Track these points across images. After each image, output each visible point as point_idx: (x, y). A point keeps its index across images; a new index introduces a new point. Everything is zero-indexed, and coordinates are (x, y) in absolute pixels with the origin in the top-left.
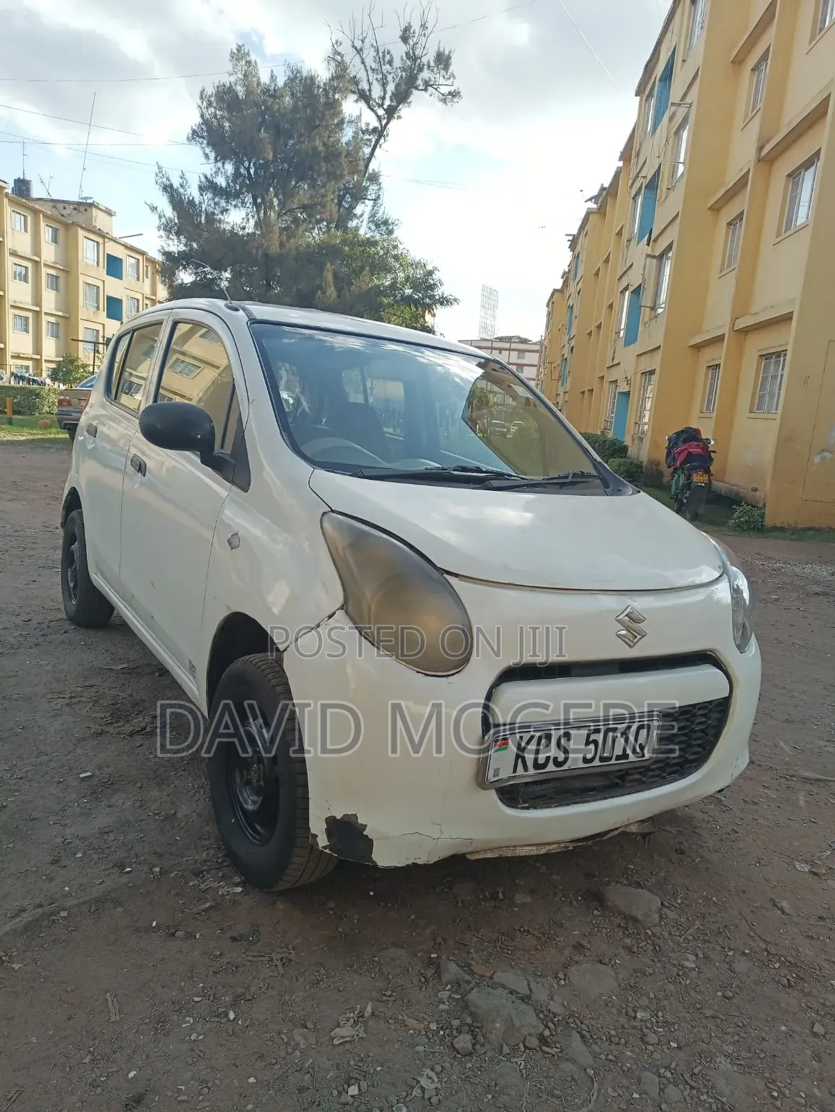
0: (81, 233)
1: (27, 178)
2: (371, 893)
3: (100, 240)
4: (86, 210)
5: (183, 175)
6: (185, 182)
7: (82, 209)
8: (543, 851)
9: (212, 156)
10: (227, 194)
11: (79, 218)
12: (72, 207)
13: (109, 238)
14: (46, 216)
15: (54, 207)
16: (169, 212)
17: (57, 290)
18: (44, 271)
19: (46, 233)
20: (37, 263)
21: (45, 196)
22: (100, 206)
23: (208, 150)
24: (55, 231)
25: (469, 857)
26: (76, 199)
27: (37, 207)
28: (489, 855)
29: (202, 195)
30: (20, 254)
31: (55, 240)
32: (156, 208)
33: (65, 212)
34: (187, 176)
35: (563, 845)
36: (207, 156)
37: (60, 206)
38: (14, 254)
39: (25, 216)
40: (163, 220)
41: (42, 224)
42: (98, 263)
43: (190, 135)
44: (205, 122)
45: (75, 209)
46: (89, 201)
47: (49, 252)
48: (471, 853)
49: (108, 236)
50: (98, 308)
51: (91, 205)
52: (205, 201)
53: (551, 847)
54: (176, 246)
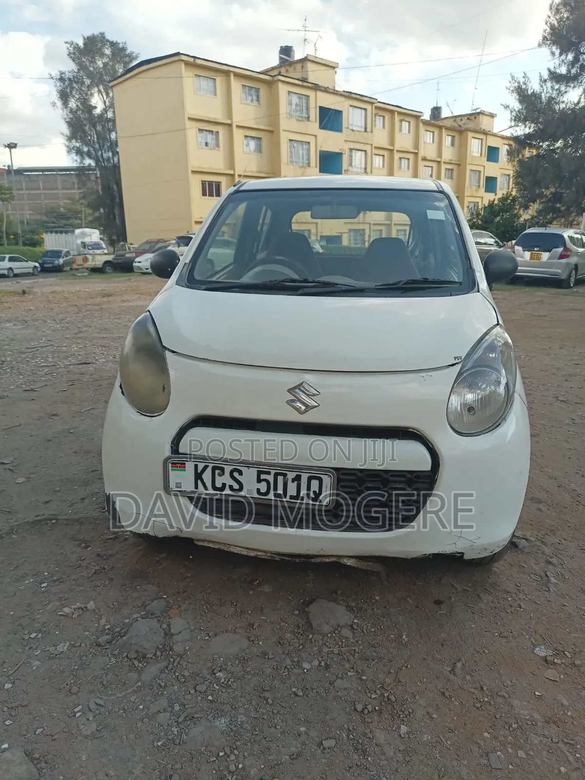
0: (470, 135)
1: (439, 106)
2: (191, 557)
3: (483, 137)
4: (475, 118)
5: (525, 74)
6: (527, 79)
7: (473, 118)
8: (252, 554)
9: (557, 52)
10: (567, 79)
11: (471, 125)
12: (466, 118)
14: (447, 129)
15: (455, 121)
16: (517, 106)
17: (452, 178)
18: (444, 167)
19: (447, 140)
20: (439, 162)
21: (451, 115)
22: (485, 113)
23: (554, 49)
24: (453, 137)
25: (196, 542)
26: (469, 112)
27: (441, 124)
28: (211, 545)
29: (542, 87)
30: (429, 159)
31: (453, 144)
32: (508, 106)
33: (461, 123)
34: (528, 75)
35: (269, 555)
36: (553, 54)
37: (458, 119)
38: (424, 159)
39: (433, 132)
40: (514, 113)
41: (444, 135)
42: (481, 154)
43: (541, 41)
44: (552, 27)
45: (468, 119)
46: (478, 111)
47: (448, 154)
48: (198, 540)
49: (490, 133)
50: (479, 186)
51: (479, 113)
52: (547, 91)
53: (259, 553)
54: (521, 130)
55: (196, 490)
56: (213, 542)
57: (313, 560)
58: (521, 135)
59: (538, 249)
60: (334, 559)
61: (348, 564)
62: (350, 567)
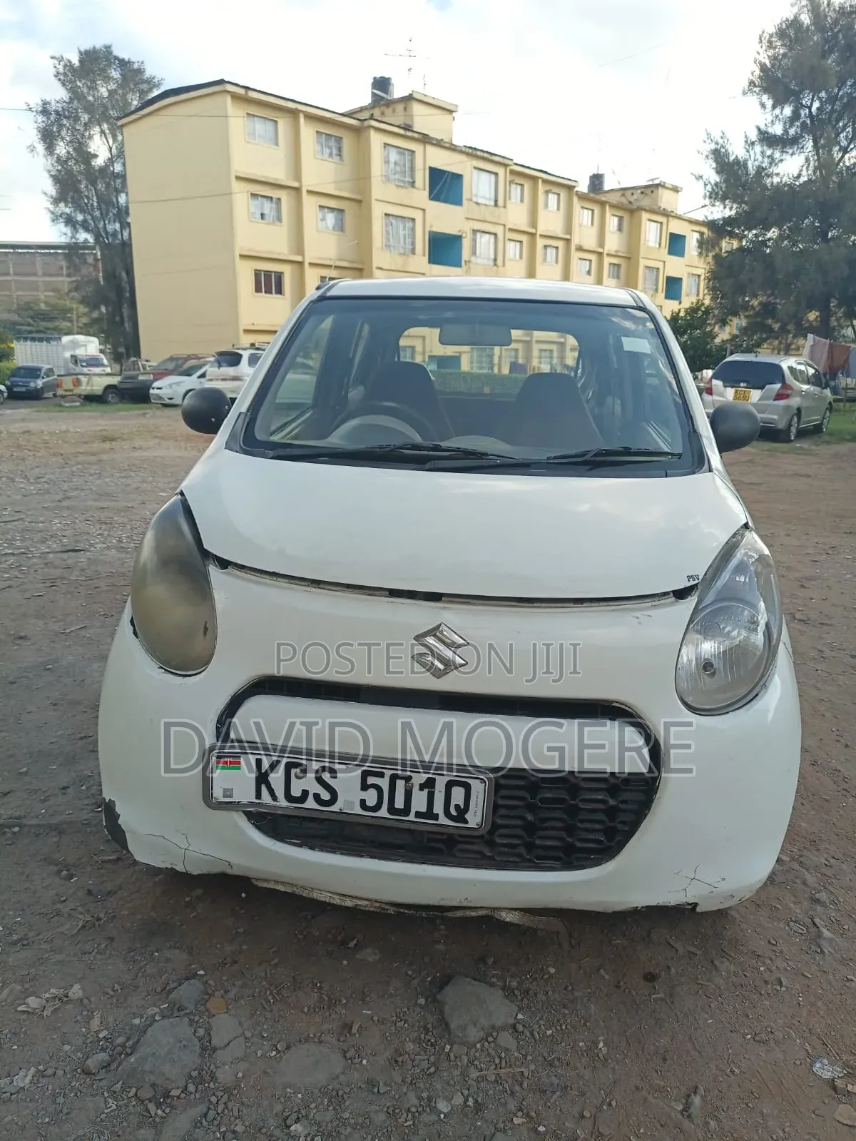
0: (645, 216)
1: (600, 173)
3: (663, 220)
4: (652, 192)
5: (723, 134)
6: (726, 141)
7: (648, 191)
8: (349, 903)
9: (769, 103)
10: (784, 143)
11: (646, 202)
12: (639, 191)
13: (673, 216)
14: (612, 206)
15: (623, 195)
16: (714, 178)
17: (618, 277)
18: (607, 260)
19: (612, 223)
20: (600, 254)
21: (617, 186)
22: (666, 185)
23: (765, 97)
24: (621, 219)
26: (644, 183)
27: (603, 199)
28: (280, 888)
29: (748, 151)
30: (586, 248)
31: (620, 229)
32: (701, 177)
33: (632, 199)
34: (728, 135)
35: (377, 905)
36: (763, 106)
37: (628, 194)
38: (580, 249)
39: (593, 211)
40: (709, 188)
41: (608, 214)
42: (660, 244)
43: (746, 88)
44: (763, 68)
45: (642, 193)
46: (657, 182)
47: (614, 242)
48: (257, 880)
49: (672, 214)
50: (656, 290)
51: (657, 186)
52: (755, 157)
53: (359, 903)
54: (720, 212)
55: (258, 801)
56: (283, 883)
57: (450, 914)
58: (719, 219)
59: (745, 385)
60: (484, 912)
61: (508, 920)
62: (511, 924)
